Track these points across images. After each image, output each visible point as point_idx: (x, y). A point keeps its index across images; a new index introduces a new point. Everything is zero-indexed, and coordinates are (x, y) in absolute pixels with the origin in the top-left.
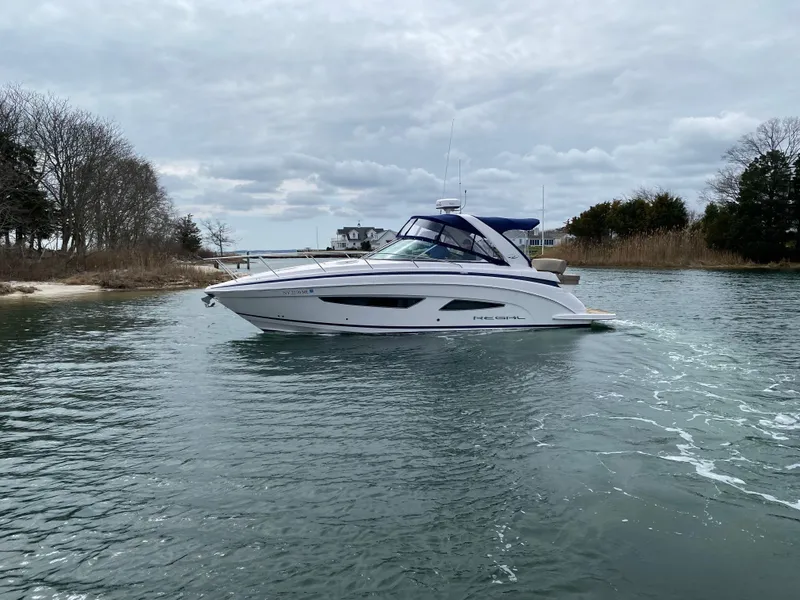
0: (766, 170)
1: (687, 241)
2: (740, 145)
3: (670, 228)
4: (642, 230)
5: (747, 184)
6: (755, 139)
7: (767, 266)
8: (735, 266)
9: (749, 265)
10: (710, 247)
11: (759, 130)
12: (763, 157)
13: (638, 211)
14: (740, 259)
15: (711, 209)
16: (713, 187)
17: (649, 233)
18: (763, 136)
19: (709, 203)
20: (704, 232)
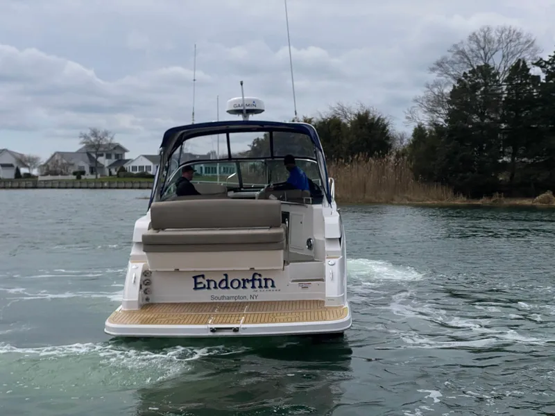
0: (475, 87)
1: (391, 170)
2: (450, 56)
3: (371, 155)
4: (339, 157)
5: (456, 104)
6: (467, 49)
7: (479, 202)
8: (444, 202)
9: (461, 201)
10: (416, 179)
11: (470, 38)
12: (473, 72)
13: (334, 133)
14: (450, 193)
15: (419, 132)
16: (421, 105)
17: (347, 160)
18: (474, 46)
19: (416, 125)
20: (410, 160)
